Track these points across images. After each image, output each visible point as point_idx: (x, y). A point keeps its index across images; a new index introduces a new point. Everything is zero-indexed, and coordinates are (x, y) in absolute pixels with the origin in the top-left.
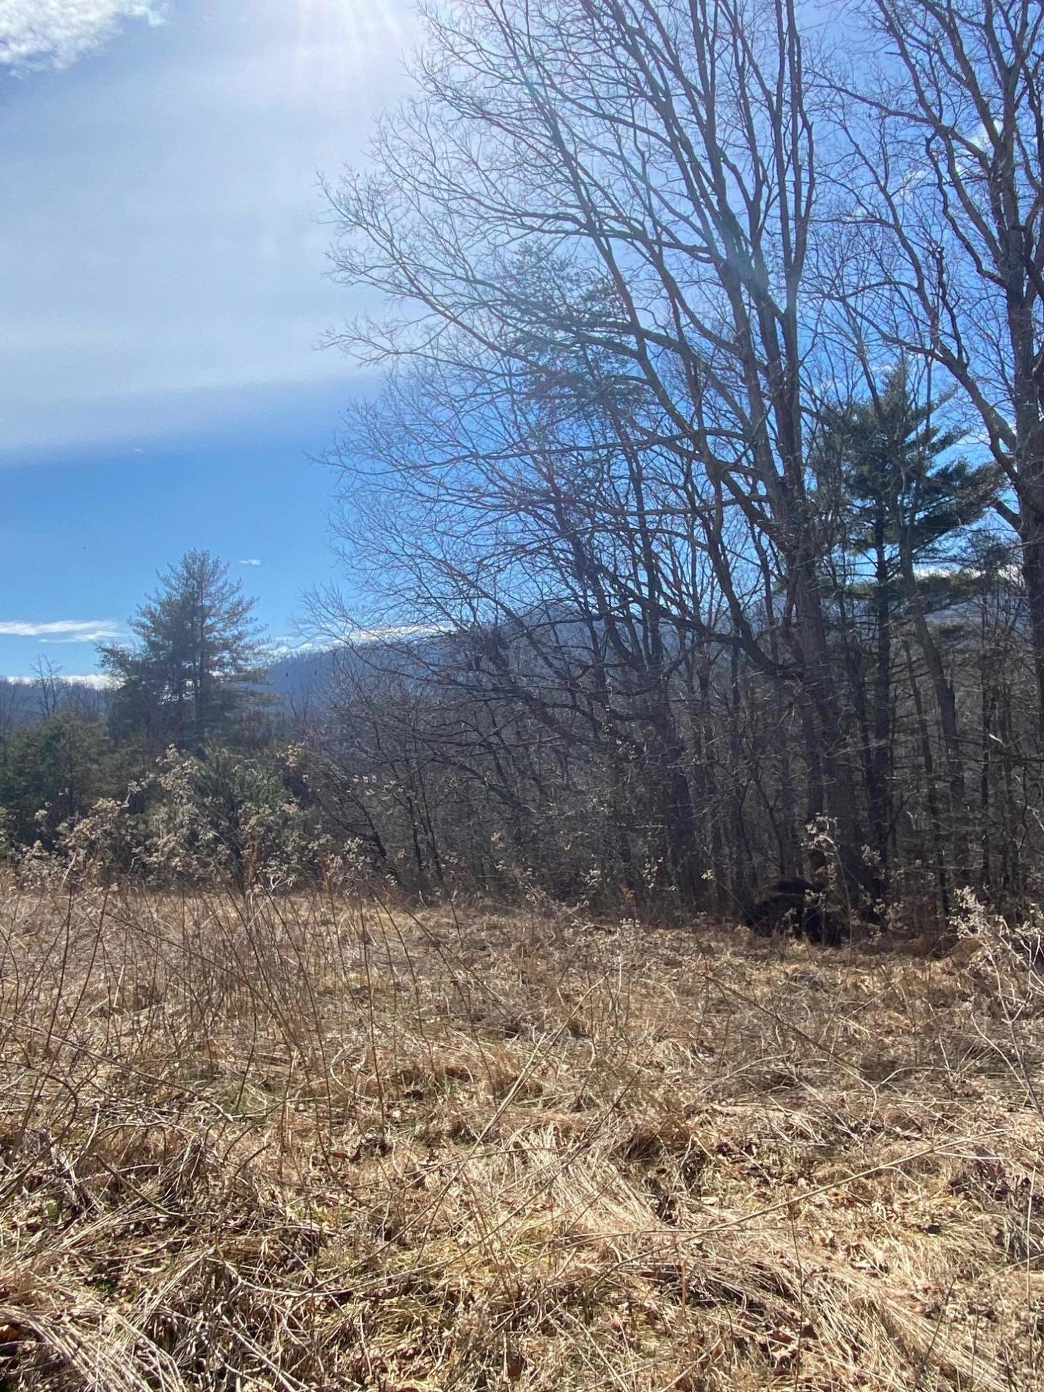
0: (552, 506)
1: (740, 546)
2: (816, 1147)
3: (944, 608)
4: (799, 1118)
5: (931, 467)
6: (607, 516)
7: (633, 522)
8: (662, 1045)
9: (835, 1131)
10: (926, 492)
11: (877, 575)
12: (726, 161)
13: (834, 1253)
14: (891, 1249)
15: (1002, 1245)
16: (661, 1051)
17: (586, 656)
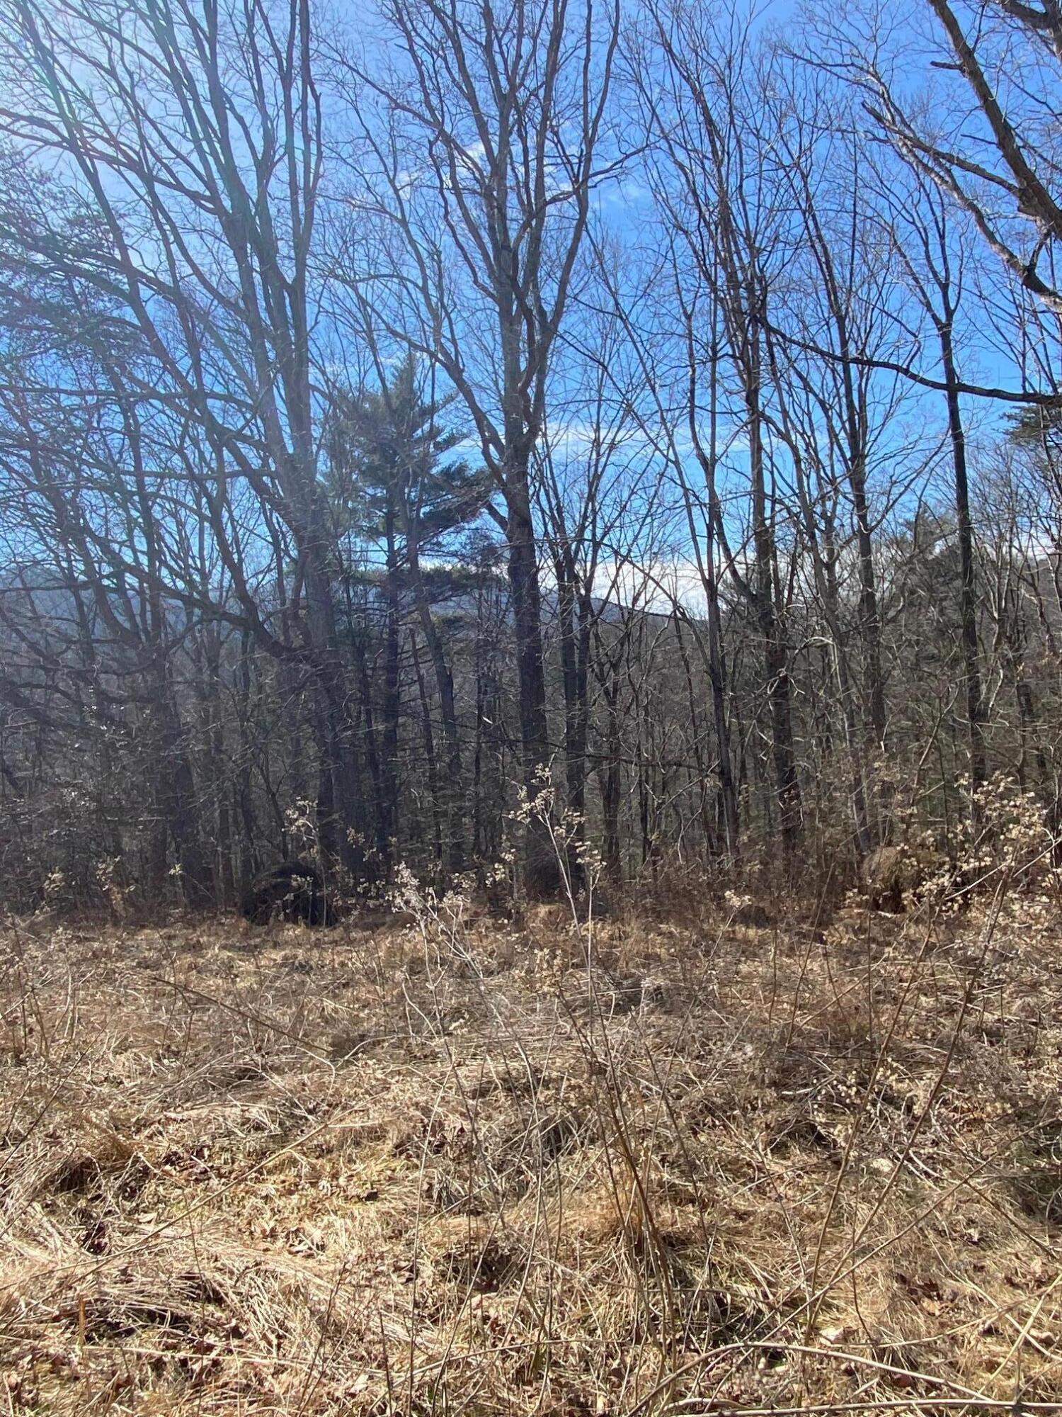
0: (27, 453)
1: (252, 522)
2: (272, 1137)
3: (445, 599)
4: (256, 1112)
5: (436, 465)
6: (97, 473)
7: (130, 483)
8: (122, 1058)
9: (292, 1116)
10: (432, 488)
11: (387, 564)
12: (232, 109)
13: (273, 1243)
14: (330, 1225)
15: (430, 1197)
16: (121, 1064)
17: (73, 631)
